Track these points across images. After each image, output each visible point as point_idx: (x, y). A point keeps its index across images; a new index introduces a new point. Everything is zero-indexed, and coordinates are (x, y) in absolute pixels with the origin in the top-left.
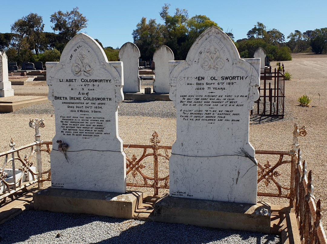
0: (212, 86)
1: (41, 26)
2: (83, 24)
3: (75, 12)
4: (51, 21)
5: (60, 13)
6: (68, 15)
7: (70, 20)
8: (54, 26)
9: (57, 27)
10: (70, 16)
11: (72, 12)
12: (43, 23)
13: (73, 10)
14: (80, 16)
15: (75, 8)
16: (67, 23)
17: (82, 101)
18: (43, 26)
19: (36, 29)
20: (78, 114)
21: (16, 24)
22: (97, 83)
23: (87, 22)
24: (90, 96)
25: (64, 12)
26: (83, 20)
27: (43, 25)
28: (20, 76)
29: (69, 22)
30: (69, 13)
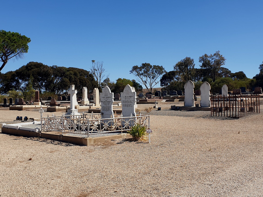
0: (128, 98)
1: (193, 65)
2: (222, 62)
3: (217, 54)
4: (200, 61)
5: (206, 55)
6: (211, 56)
7: (213, 60)
8: (201, 65)
9: (204, 65)
10: (213, 57)
11: (215, 55)
12: (194, 63)
13: (215, 53)
14: (221, 57)
15: (217, 51)
16: (210, 62)
17: (106, 102)
18: (194, 66)
19: (189, 68)
20: (105, 106)
21: (177, 65)
22: (108, 98)
23: (225, 61)
24: (107, 101)
25: (209, 55)
26: (223, 59)
27: (194, 64)
28: (159, 99)
29: (212, 62)
30: (212, 55)
